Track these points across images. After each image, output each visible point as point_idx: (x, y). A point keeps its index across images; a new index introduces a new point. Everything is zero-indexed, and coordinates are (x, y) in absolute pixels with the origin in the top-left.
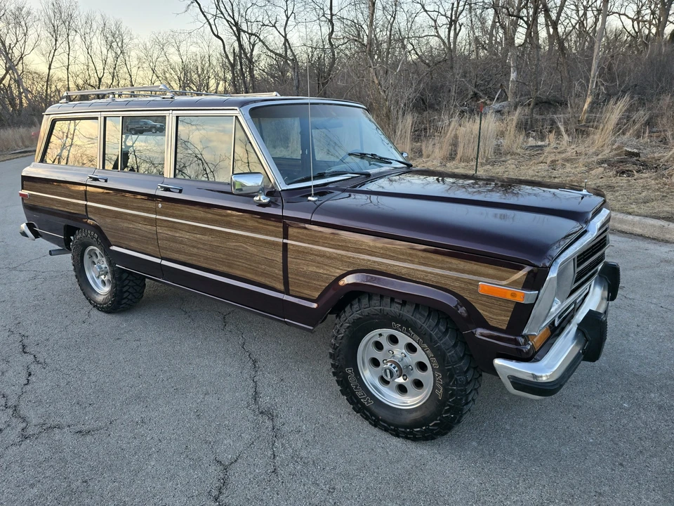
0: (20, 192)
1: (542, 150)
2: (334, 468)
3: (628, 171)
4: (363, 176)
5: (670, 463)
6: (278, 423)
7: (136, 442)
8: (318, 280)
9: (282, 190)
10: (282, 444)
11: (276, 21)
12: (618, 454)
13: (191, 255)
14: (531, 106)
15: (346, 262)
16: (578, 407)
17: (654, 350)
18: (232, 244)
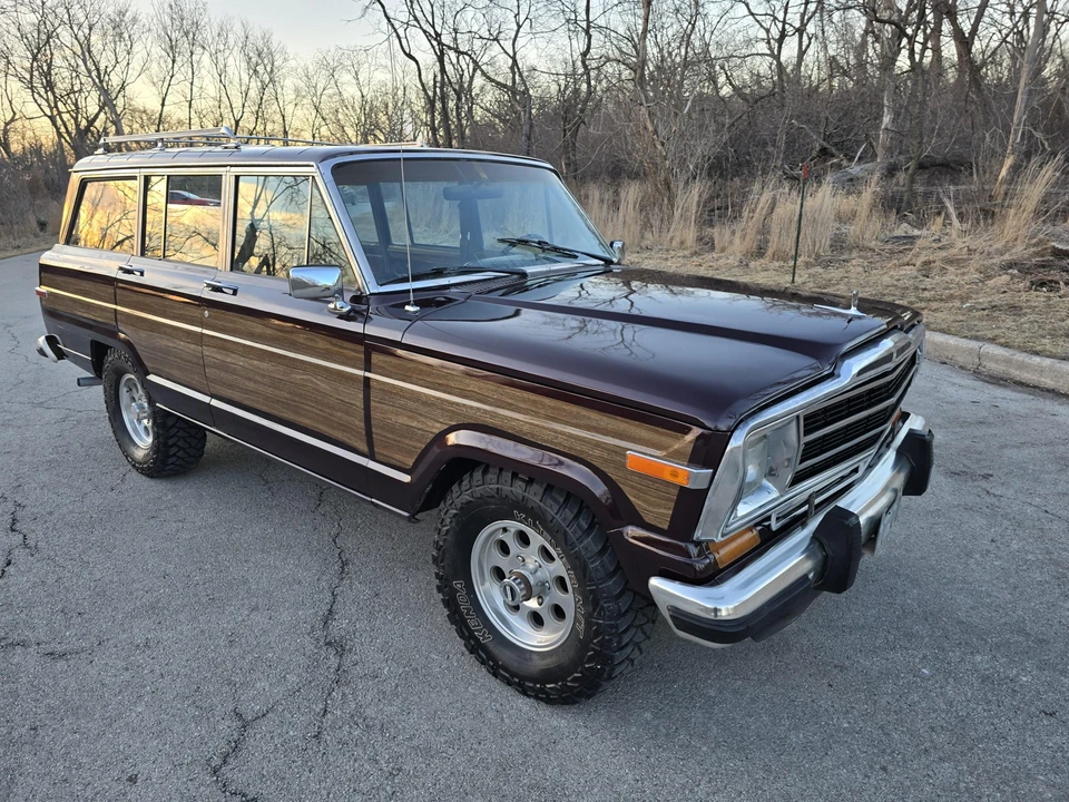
0: (38, 288)
1: (912, 244)
2: (411, 739)
3: (1051, 281)
4: (515, 276)
5: (971, 774)
6: (348, 659)
7: (127, 676)
8: (411, 439)
9: (371, 294)
10: (344, 694)
11: (500, 32)
12: (884, 751)
13: (247, 391)
14: (910, 171)
15: (448, 411)
16: (842, 668)
17: (1006, 582)
18: (298, 377)
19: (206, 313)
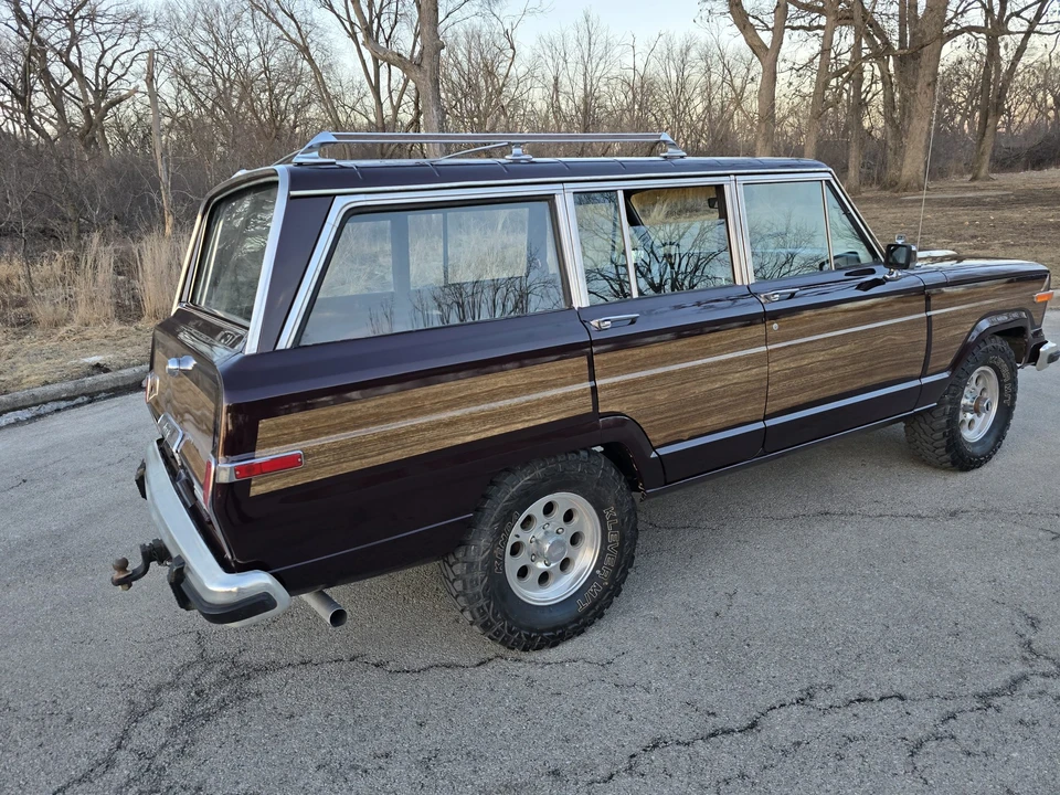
8: (955, 344)
19: (775, 326)
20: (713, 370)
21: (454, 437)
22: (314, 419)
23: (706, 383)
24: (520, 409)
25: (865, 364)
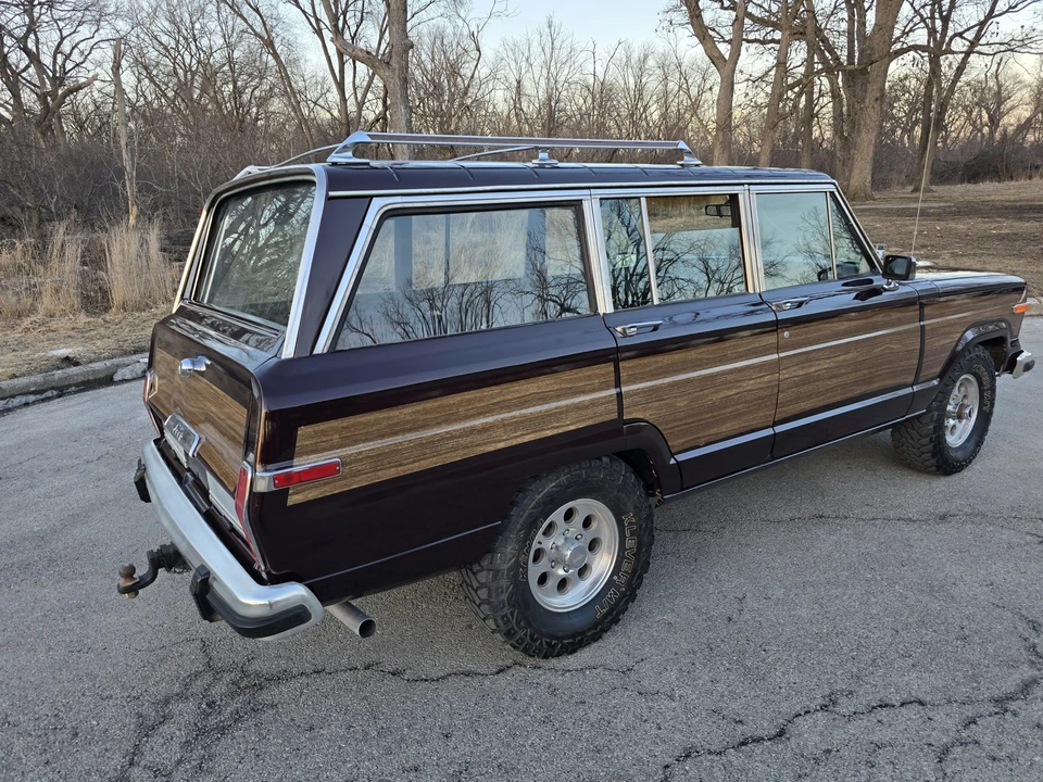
19: (786, 334)
20: (729, 377)
21: (486, 444)
22: (353, 426)
23: (723, 389)
24: (550, 415)
25: (865, 372)
